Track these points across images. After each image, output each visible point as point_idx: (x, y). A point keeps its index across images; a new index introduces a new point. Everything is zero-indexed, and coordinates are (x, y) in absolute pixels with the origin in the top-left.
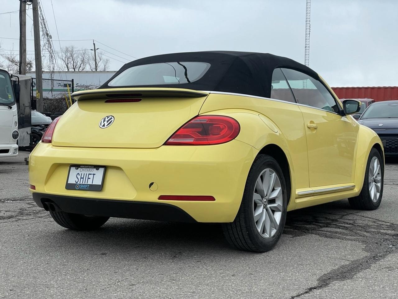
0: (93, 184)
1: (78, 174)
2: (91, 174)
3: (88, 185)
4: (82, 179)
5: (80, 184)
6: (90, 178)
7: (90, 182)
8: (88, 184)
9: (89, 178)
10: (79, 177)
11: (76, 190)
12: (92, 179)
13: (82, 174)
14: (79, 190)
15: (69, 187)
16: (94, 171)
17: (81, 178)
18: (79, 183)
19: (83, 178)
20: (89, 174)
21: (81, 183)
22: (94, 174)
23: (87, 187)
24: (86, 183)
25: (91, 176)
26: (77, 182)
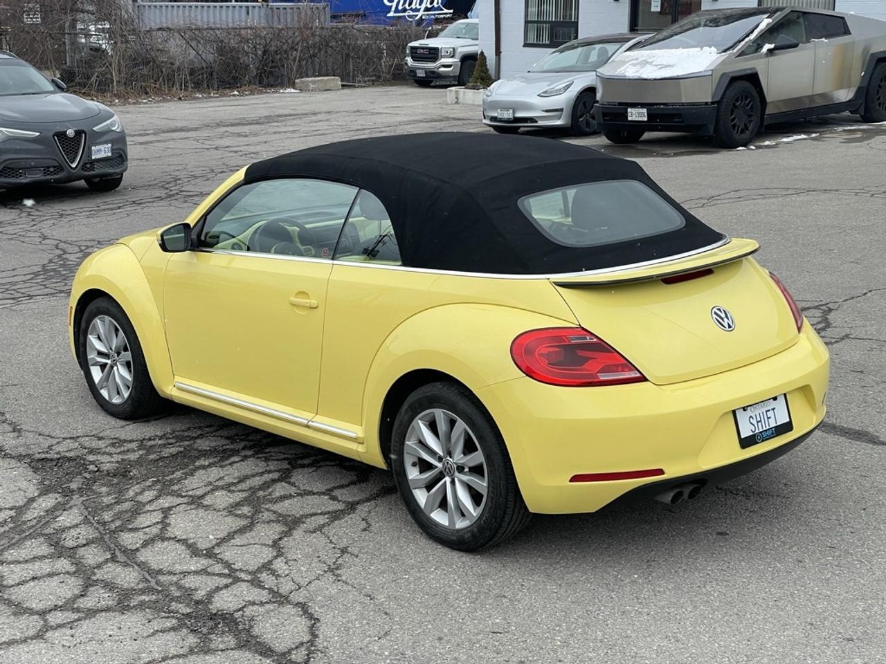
0: (778, 424)
1: (751, 417)
2: (769, 410)
3: (773, 429)
4: (760, 424)
5: (761, 432)
6: (770, 418)
7: (773, 424)
8: (771, 427)
9: (768, 418)
10: (754, 422)
11: (758, 443)
12: (773, 417)
13: (756, 415)
14: (763, 441)
15: (746, 443)
16: (772, 404)
17: (758, 422)
18: (757, 431)
19: (760, 421)
20: (767, 411)
21: (761, 430)
22: (773, 409)
23: (772, 433)
24: (768, 428)
25: (770, 414)
26: (753, 430)
